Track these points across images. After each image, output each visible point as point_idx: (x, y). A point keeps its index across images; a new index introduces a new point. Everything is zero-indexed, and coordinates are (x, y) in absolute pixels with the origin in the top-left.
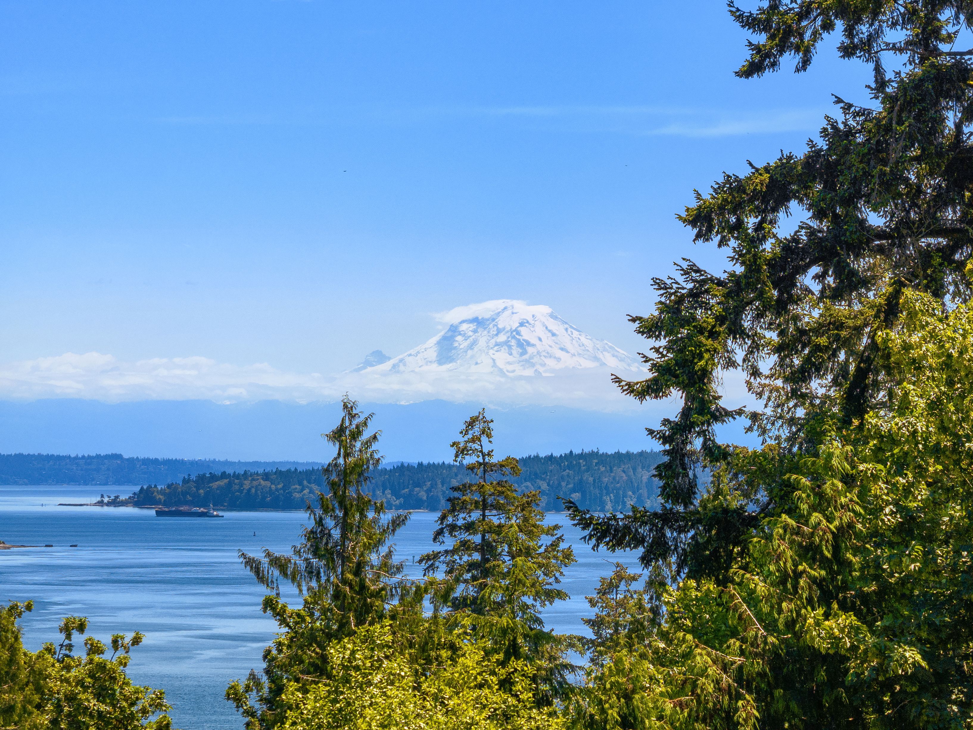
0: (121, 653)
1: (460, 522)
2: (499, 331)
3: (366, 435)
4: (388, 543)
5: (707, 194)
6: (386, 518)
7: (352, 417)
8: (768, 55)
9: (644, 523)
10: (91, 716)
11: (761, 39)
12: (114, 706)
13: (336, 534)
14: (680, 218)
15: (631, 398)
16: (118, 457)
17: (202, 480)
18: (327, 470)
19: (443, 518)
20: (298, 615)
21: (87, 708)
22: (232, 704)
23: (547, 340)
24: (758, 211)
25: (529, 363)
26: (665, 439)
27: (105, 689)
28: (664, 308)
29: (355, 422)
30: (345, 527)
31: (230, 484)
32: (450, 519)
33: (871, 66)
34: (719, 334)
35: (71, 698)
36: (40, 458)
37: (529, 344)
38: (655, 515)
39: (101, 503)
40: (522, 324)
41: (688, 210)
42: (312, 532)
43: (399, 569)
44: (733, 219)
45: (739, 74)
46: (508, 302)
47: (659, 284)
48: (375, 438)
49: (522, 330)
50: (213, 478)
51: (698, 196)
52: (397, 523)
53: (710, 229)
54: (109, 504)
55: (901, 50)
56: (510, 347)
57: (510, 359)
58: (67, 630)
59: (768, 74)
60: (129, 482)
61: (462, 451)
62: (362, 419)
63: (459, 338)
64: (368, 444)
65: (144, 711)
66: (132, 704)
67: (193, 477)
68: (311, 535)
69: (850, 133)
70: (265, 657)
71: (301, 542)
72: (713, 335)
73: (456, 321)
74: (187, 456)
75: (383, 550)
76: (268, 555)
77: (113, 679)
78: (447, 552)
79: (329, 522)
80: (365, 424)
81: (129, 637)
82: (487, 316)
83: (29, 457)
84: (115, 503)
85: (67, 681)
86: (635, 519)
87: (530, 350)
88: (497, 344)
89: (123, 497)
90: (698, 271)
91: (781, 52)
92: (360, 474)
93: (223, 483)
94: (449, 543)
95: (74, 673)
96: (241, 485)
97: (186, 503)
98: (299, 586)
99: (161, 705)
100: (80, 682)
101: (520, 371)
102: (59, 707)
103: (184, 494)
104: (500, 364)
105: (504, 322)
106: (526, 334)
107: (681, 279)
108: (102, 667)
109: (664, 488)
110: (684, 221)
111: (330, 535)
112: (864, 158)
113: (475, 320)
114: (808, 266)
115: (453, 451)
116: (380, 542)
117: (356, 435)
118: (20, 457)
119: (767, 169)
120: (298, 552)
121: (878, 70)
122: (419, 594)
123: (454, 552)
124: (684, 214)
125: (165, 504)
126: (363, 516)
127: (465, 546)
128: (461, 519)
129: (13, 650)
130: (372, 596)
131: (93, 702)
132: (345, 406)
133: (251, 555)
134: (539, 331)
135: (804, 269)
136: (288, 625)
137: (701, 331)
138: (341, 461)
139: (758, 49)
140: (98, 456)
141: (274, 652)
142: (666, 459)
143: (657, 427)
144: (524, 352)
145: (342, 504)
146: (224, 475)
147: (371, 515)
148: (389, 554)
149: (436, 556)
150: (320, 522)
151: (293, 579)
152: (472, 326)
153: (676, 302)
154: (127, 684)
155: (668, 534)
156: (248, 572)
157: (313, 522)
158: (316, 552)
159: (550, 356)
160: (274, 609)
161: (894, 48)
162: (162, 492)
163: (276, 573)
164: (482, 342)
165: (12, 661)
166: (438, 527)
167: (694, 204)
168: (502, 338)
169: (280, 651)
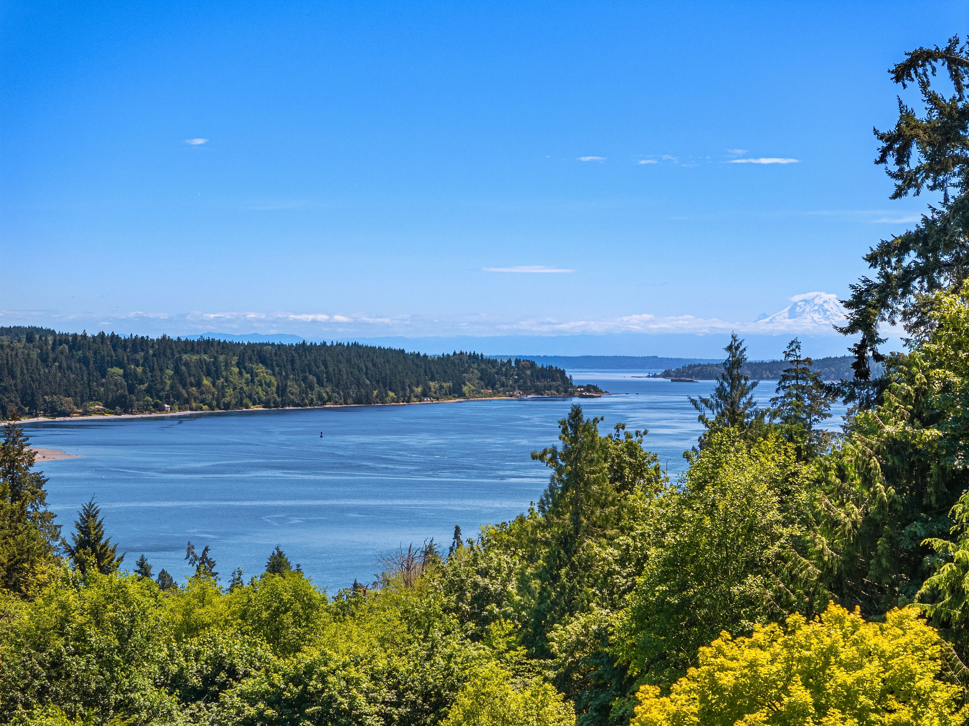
0: (639, 437)
1: (787, 385)
2: (815, 305)
3: (741, 348)
4: (750, 393)
5: (875, 249)
6: (749, 383)
7: (735, 341)
8: (903, 189)
9: (846, 387)
10: (627, 463)
11: (900, 182)
12: (636, 460)
13: (728, 389)
14: (864, 258)
15: (842, 334)
16: (656, 357)
17: (690, 367)
18: (725, 364)
19: (780, 383)
20: (713, 423)
21: (625, 460)
22: (686, 459)
23: (835, 309)
24: (897, 255)
25: (827, 318)
26: (856, 352)
27: (633, 453)
28: (854, 297)
29: (737, 343)
30: (733, 387)
31: (702, 369)
32: (783, 384)
33: (943, 192)
34: (877, 307)
35: (618, 456)
36: (624, 357)
37: (827, 310)
38: (851, 383)
39: (649, 376)
40: (824, 302)
41: (867, 255)
42: (718, 389)
43: (755, 404)
44: (886, 259)
45: (890, 198)
46: (818, 293)
47: (852, 287)
48: (745, 349)
49: (825, 304)
50: (695, 366)
51: (872, 249)
52: (754, 385)
53: (876, 263)
54: (652, 377)
55: (957, 187)
56: (819, 312)
57: (820, 316)
58: (617, 428)
59: (904, 197)
60: (661, 368)
61: (788, 355)
62: (740, 341)
63: (798, 308)
64: (742, 352)
65: (649, 462)
66: (644, 459)
67: (687, 366)
68: (718, 390)
69: (934, 221)
70: (699, 440)
71: (714, 392)
72: (875, 307)
73: (796, 301)
74: (684, 357)
75: (748, 396)
76: (700, 398)
77: (636, 449)
78: (781, 397)
79: (726, 384)
80: (741, 344)
81: (642, 431)
82: (810, 299)
83: (620, 357)
84: (655, 376)
85: (616, 449)
86: (843, 385)
87: (828, 313)
88: (814, 310)
89: (658, 374)
90: (869, 281)
91: (909, 188)
92: (739, 364)
93: (699, 368)
94: (782, 393)
95: (620, 446)
96: (707, 369)
97: (684, 376)
98: (713, 411)
99: (656, 460)
100: (622, 450)
101: (823, 322)
102: (613, 460)
103: (683, 373)
104: (815, 319)
105: (817, 301)
106: (826, 306)
107: (862, 285)
108: (631, 443)
109: (856, 373)
110: (866, 260)
111: (726, 390)
112: (937, 232)
113: (805, 300)
114: (915, 278)
115: (784, 355)
116: (747, 393)
117: (737, 348)
118: (616, 357)
119: (900, 237)
120: (712, 397)
121: (946, 194)
122: (763, 414)
123: (784, 397)
124: (865, 257)
125: (675, 377)
126: (740, 382)
127: (789, 395)
128: (787, 383)
129: (593, 436)
130: (737, 415)
131: (628, 458)
132: (732, 336)
133: (692, 398)
134: (832, 305)
135: (915, 279)
136: (708, 427)
137: (870, 306)
138: (731, 359)
139: (899, 187)
140: (648, 357)
141: (703, 438)
142: (856, 360)
143: (852, 347)
144: (825, 314)
145: (731, 378)
146: (699, 365)
147: (743, 382)
148: (752, 397)
149: (777, 399)
150: (722, 384)
151: (711, 409)
152: (803, 303)
153: (860, 294)
154: (642, 451)
155: (856, 391)
156: (692, 406)
157: (719, 384)
158: (720, 398)
159: (836, 315)
160: (703, 420)
161: (954, 185)
162: (674, 372)
163: (704, 405)
164: (808, 309)
165: (592, 441)
166: (777, 387)
167: (870, 253)
168: (816, 308)
169: (705, 438)
